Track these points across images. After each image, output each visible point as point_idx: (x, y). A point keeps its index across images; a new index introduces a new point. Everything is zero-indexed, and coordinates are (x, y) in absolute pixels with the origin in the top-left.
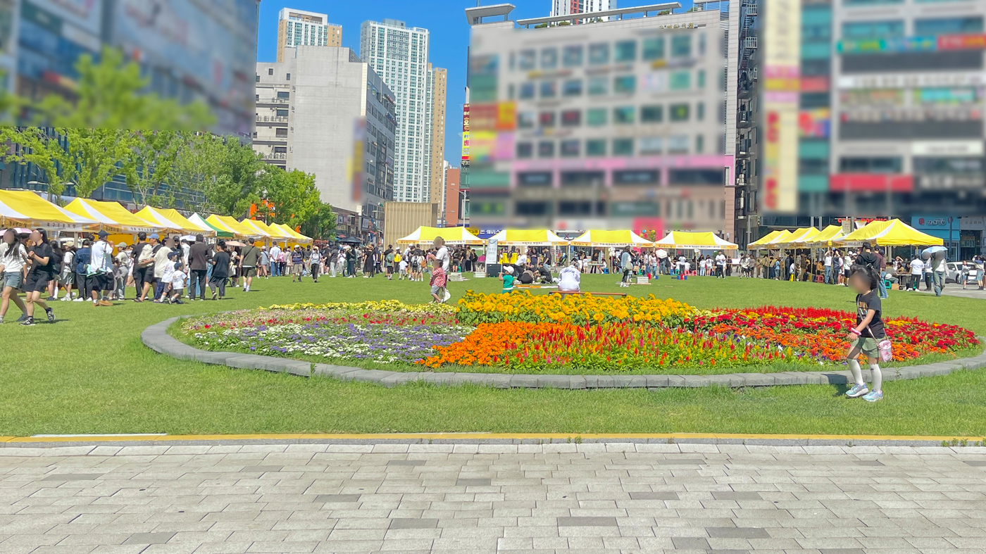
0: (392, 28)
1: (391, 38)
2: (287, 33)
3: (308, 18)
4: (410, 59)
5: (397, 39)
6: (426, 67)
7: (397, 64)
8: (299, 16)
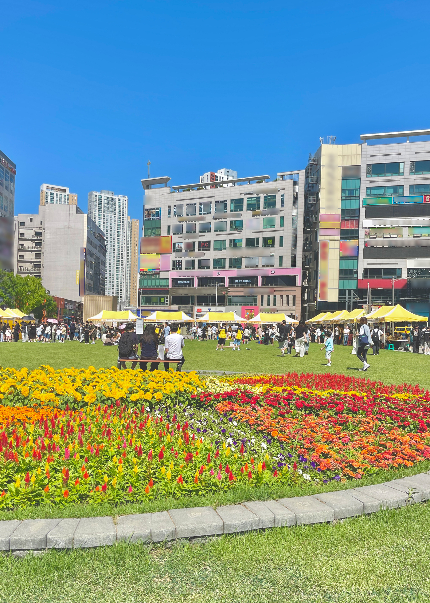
0: (106, 196)
1: (106, 201)
2: (45, 199)
3: (57, 189)
4: (117, 213)
5: (110, 202)
6: (126, 219)
7: (109, 217)
8: (52, 188)
